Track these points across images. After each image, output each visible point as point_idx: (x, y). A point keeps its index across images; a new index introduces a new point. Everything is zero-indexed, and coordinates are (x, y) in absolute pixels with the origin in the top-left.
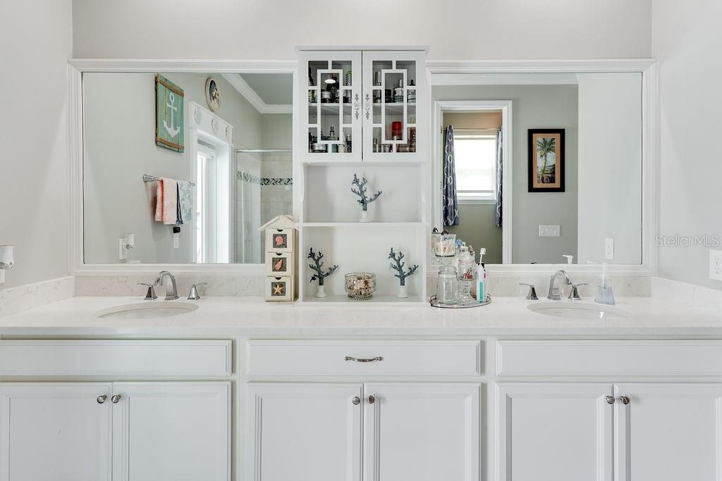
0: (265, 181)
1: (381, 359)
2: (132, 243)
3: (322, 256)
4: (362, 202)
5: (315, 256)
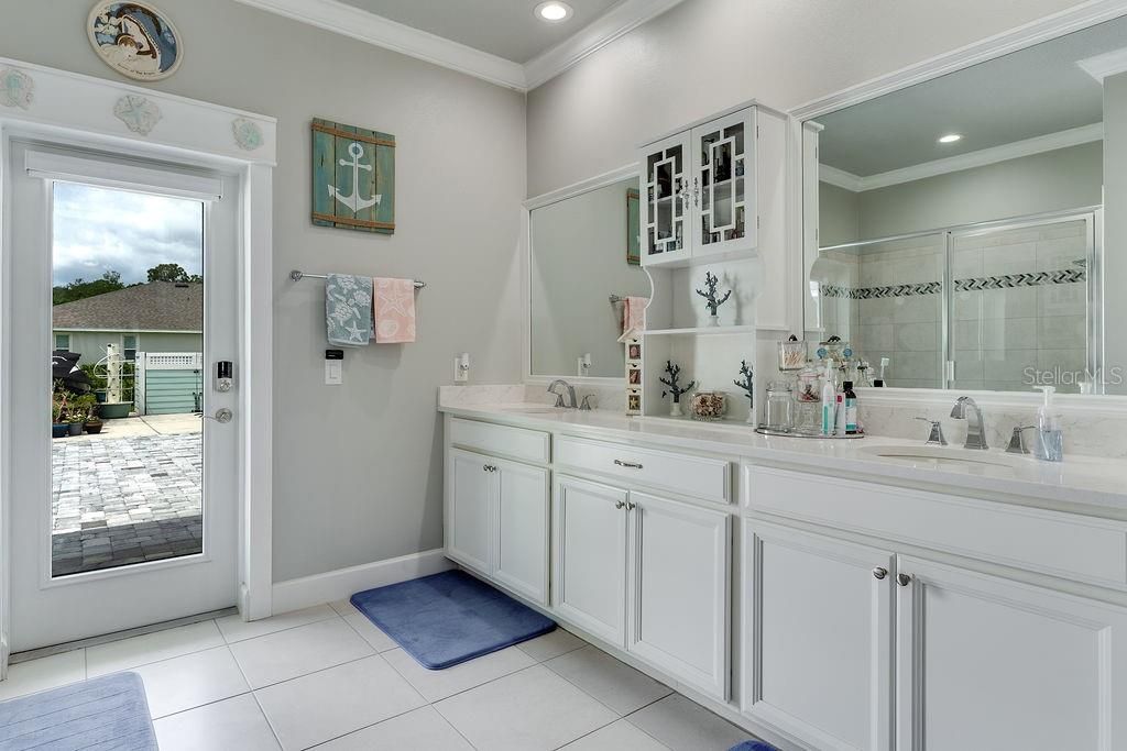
0: (862, 293)
1: (640, 467)
2: (588, 362)
3: (678, 369)
4: (709, 305)
5: (672, 370)
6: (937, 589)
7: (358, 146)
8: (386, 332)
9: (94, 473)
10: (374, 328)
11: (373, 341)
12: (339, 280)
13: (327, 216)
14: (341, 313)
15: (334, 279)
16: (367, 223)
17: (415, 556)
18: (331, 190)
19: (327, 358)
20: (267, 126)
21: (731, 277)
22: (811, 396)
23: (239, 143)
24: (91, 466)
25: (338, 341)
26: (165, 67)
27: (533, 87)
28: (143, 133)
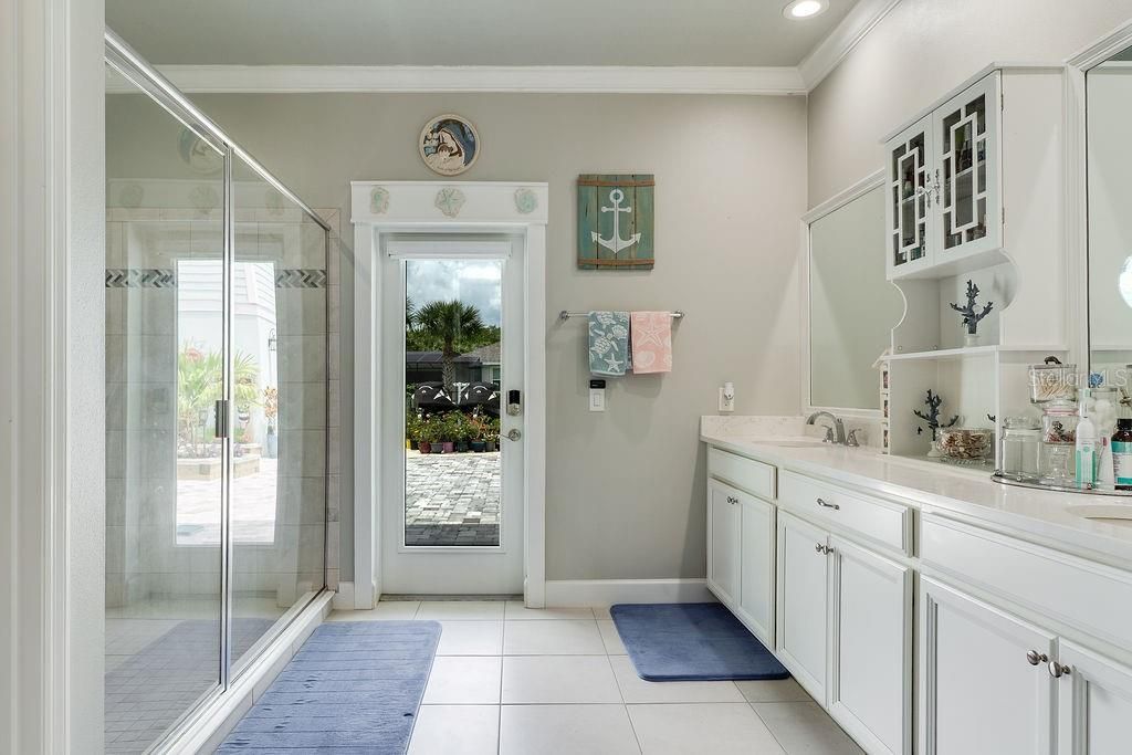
1: (837, 508)
3: (939, 401)
4: (966, 321)
5: (933, 401)
6: (1102, 692)
7: (619, 191)
8: (643, 363)
9: (488, 482)
10: (631, 360)
11: (630, 371)
12: (599, 317)
13: (592, 260)
14: (600, 347)
15: (594, 317)
16: (626, 261)
17: (676, 581)
18: (594, 236)
19: (592, 387)
20: (541, 191)
21: (1002, 284)
22: (1064, 437)
23: (520, 210)
24: (489, 476)
25: (599, 372)
26: (467, 162)
27: (812, 87)
28: (452, 215)
